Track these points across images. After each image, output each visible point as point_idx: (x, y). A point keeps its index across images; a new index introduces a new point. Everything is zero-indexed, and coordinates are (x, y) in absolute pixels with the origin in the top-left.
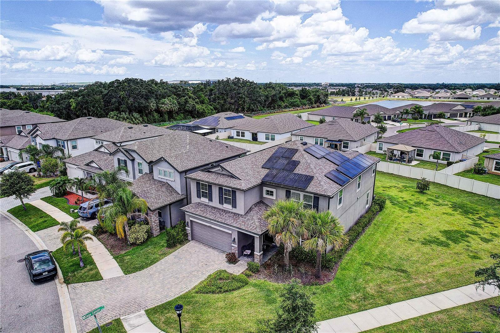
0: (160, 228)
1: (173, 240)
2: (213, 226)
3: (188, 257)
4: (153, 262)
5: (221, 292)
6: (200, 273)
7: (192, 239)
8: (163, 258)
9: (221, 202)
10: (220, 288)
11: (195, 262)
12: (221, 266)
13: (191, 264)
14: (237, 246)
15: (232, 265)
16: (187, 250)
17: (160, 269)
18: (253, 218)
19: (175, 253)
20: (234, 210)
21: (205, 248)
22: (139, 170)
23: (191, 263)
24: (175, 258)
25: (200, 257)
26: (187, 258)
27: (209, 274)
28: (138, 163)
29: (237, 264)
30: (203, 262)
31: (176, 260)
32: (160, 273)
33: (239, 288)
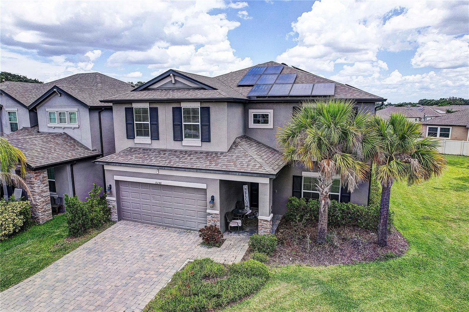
0: (53, 208)
1: (83, 220)
2: (164, 182)
3: (117, 248)
4: (34, 269)
5: (221, 305)
6: (153, 273)
7: (120, 219)
8: (60, 257)
9: (178, 137)
10: (214, 296)
11: (135, 255)
12: (194, 254)
13: (127, 260)
14: (218, 212)
15: (214, 249)
16: (113, 236)
17: (55, 280)
18: (247, 153)
19: (90, 244)
20: (207, 147)
21: (149, 229)
22: (11, 126)
23: (127, 257)
24: (88, 253)
25: (143, 245)
26: (116, 251)
27: (174, 272)
28: (9, 113)
29: (223, 246)
30: (151, 252)
31: (93, 256)
32: (53, 288)
33: (257, 289)
